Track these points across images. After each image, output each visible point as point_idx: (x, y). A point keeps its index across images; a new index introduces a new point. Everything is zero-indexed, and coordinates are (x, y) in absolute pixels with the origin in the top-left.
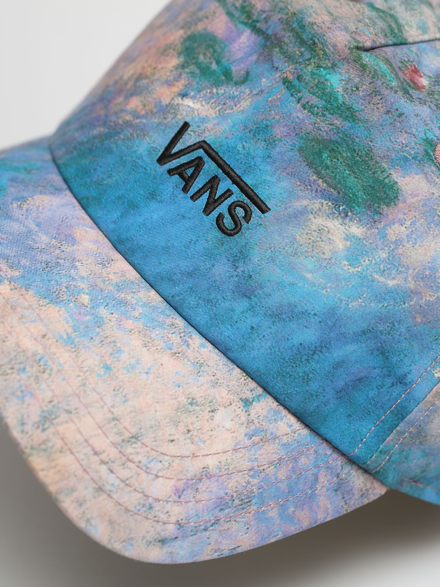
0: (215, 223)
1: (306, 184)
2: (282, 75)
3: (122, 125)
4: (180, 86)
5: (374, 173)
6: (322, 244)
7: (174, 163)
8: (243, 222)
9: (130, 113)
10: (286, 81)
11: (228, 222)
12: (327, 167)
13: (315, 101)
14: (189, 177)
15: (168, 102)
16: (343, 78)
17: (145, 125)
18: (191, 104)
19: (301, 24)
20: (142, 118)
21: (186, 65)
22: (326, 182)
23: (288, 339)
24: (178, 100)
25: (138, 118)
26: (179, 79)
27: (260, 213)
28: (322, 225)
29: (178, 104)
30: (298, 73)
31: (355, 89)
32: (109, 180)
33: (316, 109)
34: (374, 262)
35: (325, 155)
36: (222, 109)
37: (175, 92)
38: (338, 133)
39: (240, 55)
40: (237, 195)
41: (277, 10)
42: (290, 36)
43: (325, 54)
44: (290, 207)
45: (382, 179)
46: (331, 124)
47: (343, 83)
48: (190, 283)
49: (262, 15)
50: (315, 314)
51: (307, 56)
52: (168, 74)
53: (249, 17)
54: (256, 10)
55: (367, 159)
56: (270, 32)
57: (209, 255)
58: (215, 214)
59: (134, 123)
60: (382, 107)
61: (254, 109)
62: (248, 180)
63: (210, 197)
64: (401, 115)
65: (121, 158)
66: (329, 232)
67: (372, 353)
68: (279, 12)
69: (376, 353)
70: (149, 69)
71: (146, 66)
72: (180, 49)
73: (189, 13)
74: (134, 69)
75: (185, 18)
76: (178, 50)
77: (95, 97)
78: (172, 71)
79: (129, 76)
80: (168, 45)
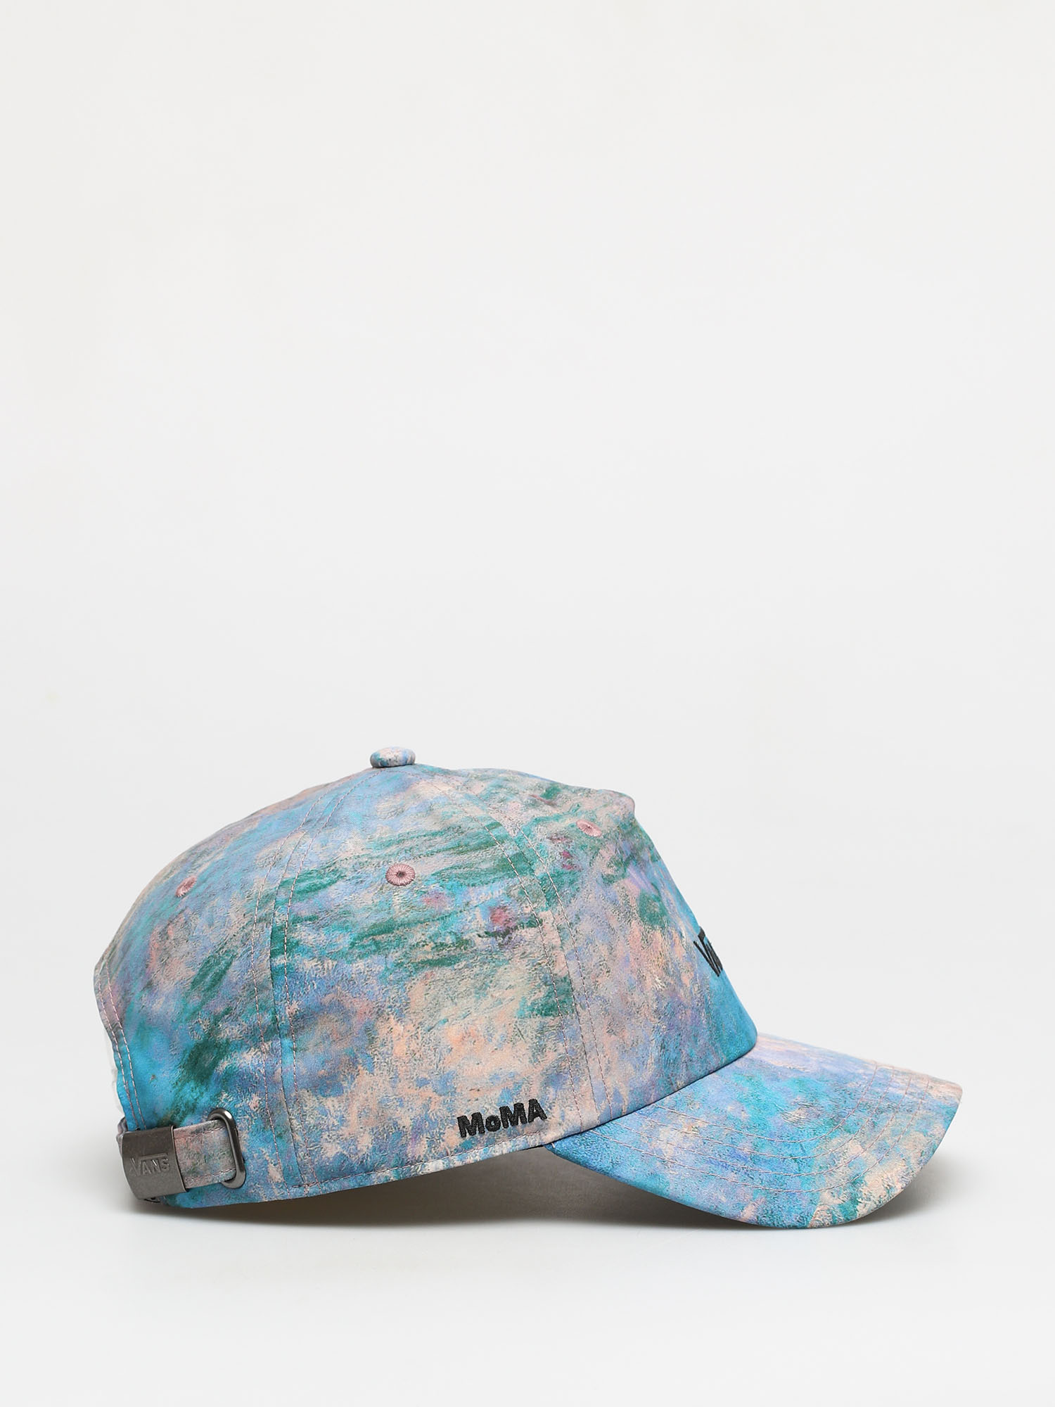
3: (701, 995)
4: (675, 935)
15: (685, 951)
21: (662, 925)
25: (696, 980)
26: (672, 934)
37: (679, 941)
41: (615, 839)
49: (618, 853)
52: (667, 943)
54: (615, 857)
59: (699, 985)
70: (660, 960)
71: (656, 963)
72: (649, 927)
73: (615, 914)
74: (656, 976)
75: (618, 918)
76: (649, 929)
77: (658, 1029)
78: (665, 938)
79: (661, 982)
80: (643, 938)
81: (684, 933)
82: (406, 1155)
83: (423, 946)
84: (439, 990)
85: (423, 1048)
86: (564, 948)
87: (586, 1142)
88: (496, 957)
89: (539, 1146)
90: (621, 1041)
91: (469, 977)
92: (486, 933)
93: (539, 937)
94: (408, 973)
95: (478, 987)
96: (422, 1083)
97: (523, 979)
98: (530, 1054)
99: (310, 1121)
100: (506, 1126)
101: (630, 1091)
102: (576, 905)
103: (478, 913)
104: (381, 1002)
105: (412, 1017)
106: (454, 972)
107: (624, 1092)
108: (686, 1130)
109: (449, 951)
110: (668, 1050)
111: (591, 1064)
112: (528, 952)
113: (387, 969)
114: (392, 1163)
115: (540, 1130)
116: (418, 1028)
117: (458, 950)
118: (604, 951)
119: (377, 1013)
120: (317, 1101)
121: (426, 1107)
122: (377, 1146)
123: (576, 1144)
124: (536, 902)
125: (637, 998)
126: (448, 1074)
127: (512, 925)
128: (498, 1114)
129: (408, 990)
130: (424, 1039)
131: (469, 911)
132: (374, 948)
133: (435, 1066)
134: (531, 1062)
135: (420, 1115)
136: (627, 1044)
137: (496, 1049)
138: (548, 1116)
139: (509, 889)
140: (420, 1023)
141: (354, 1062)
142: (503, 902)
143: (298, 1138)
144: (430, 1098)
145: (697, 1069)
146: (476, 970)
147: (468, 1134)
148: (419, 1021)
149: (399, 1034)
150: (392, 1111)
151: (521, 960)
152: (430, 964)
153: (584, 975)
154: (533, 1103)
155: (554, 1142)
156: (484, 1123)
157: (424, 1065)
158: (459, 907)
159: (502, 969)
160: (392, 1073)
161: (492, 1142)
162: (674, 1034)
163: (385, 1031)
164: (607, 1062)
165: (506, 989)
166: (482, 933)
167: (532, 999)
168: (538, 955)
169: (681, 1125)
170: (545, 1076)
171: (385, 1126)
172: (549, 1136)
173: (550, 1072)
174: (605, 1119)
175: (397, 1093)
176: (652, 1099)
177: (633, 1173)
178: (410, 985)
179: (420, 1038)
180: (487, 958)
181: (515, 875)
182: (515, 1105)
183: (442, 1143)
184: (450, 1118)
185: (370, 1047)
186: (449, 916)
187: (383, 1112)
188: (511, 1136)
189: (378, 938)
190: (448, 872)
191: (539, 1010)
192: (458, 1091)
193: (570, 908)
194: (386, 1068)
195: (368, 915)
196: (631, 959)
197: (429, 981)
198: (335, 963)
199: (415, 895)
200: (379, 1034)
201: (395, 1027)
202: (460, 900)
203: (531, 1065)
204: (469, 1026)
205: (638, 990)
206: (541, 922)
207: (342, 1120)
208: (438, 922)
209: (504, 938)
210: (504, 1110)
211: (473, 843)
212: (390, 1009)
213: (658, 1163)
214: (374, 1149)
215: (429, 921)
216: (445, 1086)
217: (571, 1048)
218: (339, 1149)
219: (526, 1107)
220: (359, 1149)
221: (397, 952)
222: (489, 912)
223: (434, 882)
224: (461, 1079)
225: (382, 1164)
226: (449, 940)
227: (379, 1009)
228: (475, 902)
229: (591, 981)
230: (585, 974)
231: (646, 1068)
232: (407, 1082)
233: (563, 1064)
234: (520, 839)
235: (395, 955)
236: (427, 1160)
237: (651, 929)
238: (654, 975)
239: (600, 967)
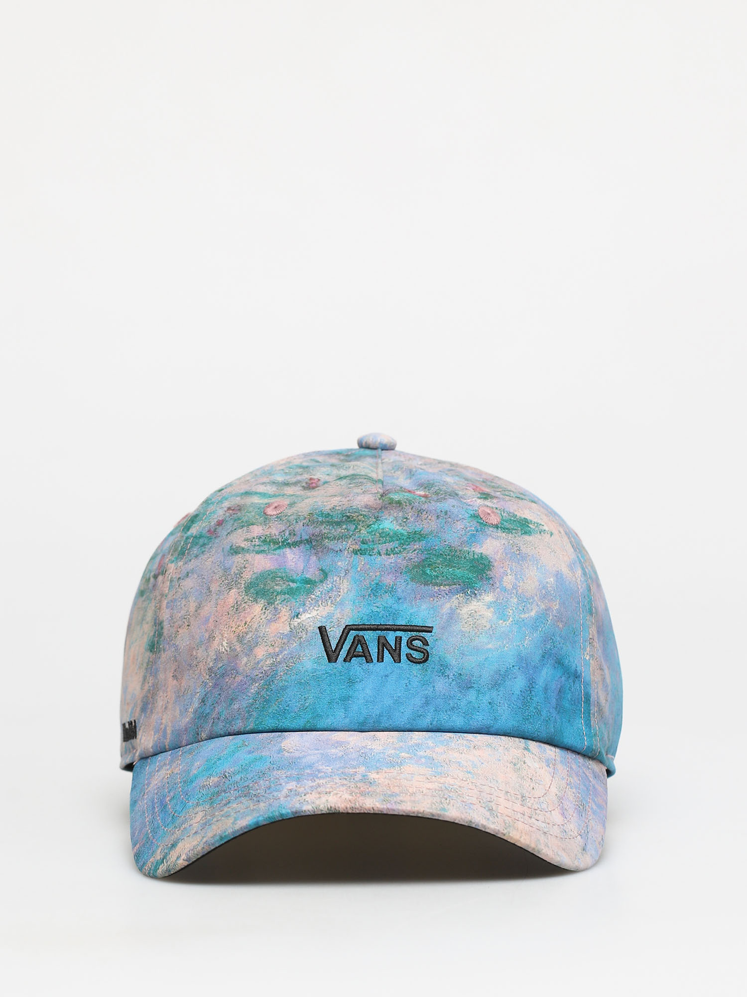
0: (409, 662)
1: (438, 595)
2: (348, 551)
4: (285, 614)
5: (465, 558)
6: (479, 621)
7: (343, 653)
8: (425, 647)
9: (267, 658)
10: (355, 552)
11: (416, 655)
12: (437, 577)
13: (391, 545)
14: (363, 652)
15: (289, 629)
16: (391, 520)
17: (290, 654)
18: (308, 616)
19: (324, 515)
20: (281, 653)
22: (445, 585)
23: (513, 694)
24: (296, 621)
27: (429, 634)
28: (469, 611)
29: (299, 624)
30: (359, 541)
31: (405, 520)
32: (308, 701)
33: (396, 549)
34: (514, 609)
35: (428, 572)
36: (332, 601)
37: (286, 620)
38: (423, 552)
39: (301, 565)
40: (405, 637)
42: (325, 527)
43: (364, 516)
44: (443, 615)
45: (472, 557)
46: (415, 550)
47: (395, 522)
48: (432, 708)
50: (513, 666)
51: (353, 527)
52: (263, 617)
53: (275, 542)
55: (453, 553)
56: (305, 537)
57: (425, 683)
58: (403, 657)
60: (432, 517)
61: (356, 583)
62: (401, 622)
63: (389, 651)
64: (446, 513)
65: (300, 683)
66: (476, 612)
67: (555, 667)
68: (297, 522)
69: (556, 665)
70: (240, 628)
71: (234, 629)
72: (250, 599)
73: (220, 580)
74: (225, 639)
75: (221, 584)
76: (249, 600)
77: (206, 684)
78: (265, 612)
79: (226, 646)
80: (234, 606)
81: (303, 617)
90: (179, 686)
101: (173, 731)
102: (192, 565)
107: (169, 731)
108: (169, 772)
110: (205, 704)
118: (193, 607)
136: (181, 691)
153: (171, 624)
154: (135, 723)
162: (216, 692)
164: (167, 702)
167: (150, 636)
193: (187, 566)
196: (212, 620)
229: (174, 630)
230: (173, 623)
231: (186, 715)
237: (251, 601)
238: (224, 639)
239: (184, 620)
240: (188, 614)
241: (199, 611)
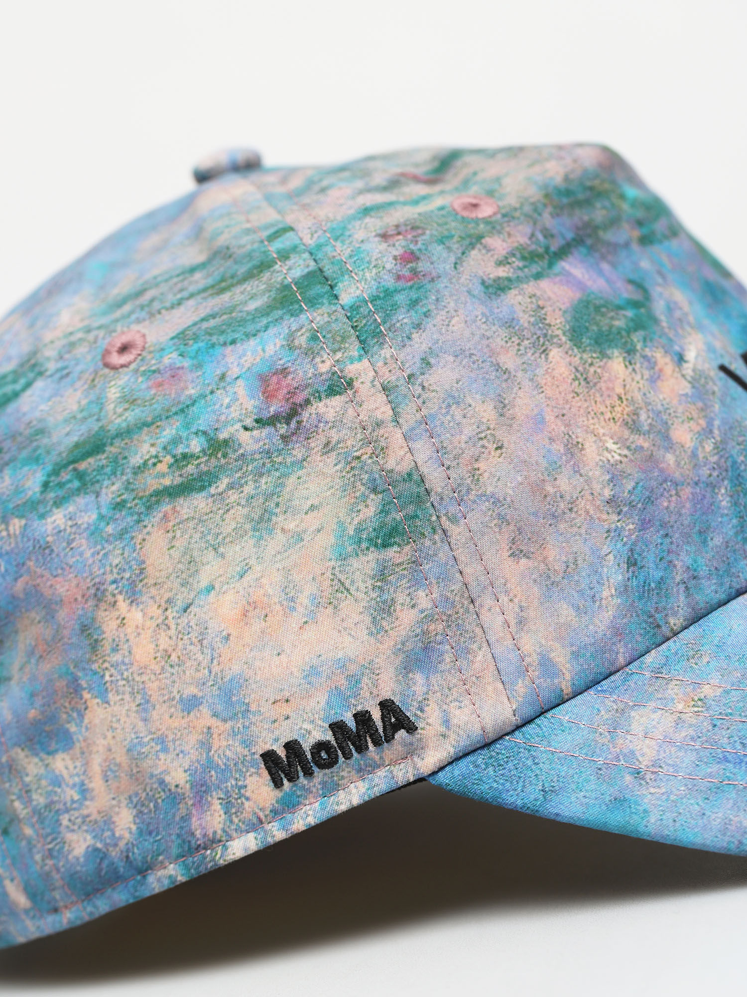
3: (721, 457)
4: (663, 361)
9: (701, 442)
10: (643, 242)
15: (689, 386)
17: (724, 422)
18: (693, 352)
19: (564, 193)
20: (712, 425)
21: (629, 346)
24: (687, 368)
25: (711, 432)
26: (653, 360)
29: (694, 370)
30: (632, 222)
36: (688, 325)
37: (674, 371)
41: (536, 215)
42: (582, 212)
49: (537, 239)
51: (608, 203)
52: (638, 377)
54: (528, 245)
59: (718, 439)
68: (540, 214)
70: (618, 409)
71: (608, 415)
72: (594, 355)
73: (509, 344)
74: (607, 438)
75: (519, 350)
76: (594, 358)
77: (619, 532)
78: (634, 370)
79: (619, 448)
80: (576, 376)
81: (691, 355)
82: (193, 834)
83: (154, 464)
84: (191, 537)
85: (180, 643)
86: (401, 421)
87: (497, 760)
88: (280, 459)
89: (415, 782)
90: (542, 566)
91: (238, 504)
92: (257, 421)
93: (351, 411)
94: (135, 517)
95: (256, 518)
96: (191, 704)
97: (332, 491)
98: (368, 620)
99: (39, 799)
100: (348, 756)
101: (573, 653)
102: (420, 343)
103: (241, 389)
104: (98, 576)
105: (153, 591)
106: (210, 500)
107: (561, 657)
108: (680, 707)
109: (199, 464)
110: (642, 567)
111: (485, 617)
112: (334, 441)
113: (102, 517)
114: (175, 851)
115: (411, 752)
116: (166, 609)
117: (213, 460)
118: (487, 412)
119: (95, 595)
120: (40, 764)
121: (205, 745)
122: (144, 827)
123: (477, 766)
124: (340, 349)
125: (565, 483)
126: (231, 680)
127: (299, 398)
128: (329, 737)
129: (138, 547)
130: (180, 628)
131: (224, 388)
132: (76, 484)
133: (206, 671)
134: (371, 634)
135: (198, 761)
136: (555, 570)
137: (306, 622)
138: (420, 724)
139: (291, 337)
140: (169, 601)
141: (75, 688)
142: (281, 362)
143: (28, 831)
144: (209, 728)
145: (710, 591)
146: (249, 489)
147: (285, 781)
148: (166, 596)
149: (137, 627)
150: (150, 762)
151: (325, 457)
152: (170, 495)
153: (448, 463)
154: (387, 706)
155: (441, 769)
156: (309, 757)
157: (188, 673)
158: (209, 385)
159: (292, 479)
160: (139, 697)
161: (331, 789)
162: (654, 536)
163: (114, 624)
164: (517, 610)
165: (306, 513)
166: (249, 422)
167: (356, 522)
168: (352, 442)
169: (673, 699)
170: (401, 657)
171: (148, 790)
172: (428, 762)
173: (409, 646)
174: (528, 712)
175: (153, 730)
176: (621, 660)
177: (582, 805)
178: (140, 537)
179: (173, 627)
180: (264, 464)
181: (301, 310)
182: (355, 716)
183: (247, 804)
184: (249, 758)
185: (94, 658)
186: (193, 404)
187: (137, 766)
188: (363, 772)
189: (83, 466)
190: (195, 329)
191: (370, 540)
192: (253, 707)
193: (408, 349)
194: (128, 689)
195: (68, 429)
196: (549, 417)
197: (171, 524)
198: (23, 522)
199: (140, 379)
200: (104, 633)
201: (128, 615)
202: (211, 371)
203: (372, 640)
204: (251, 590)
205: (567, 471)
206: (350, 384)
207: (84, 791)
208: (175, 417)
209: (288, 424)
210: (337, 727)
211: (242, 270)
212: (114, 586)
213: (628, 778)
214: (141, 832)
215: (161, 420)
216: (229, 703)
217: (441, 595)
218: (89, 839)
219: (376, 715)
220: (117, 835)
221: (113, 484)
222: (258, 383)
223: (171, 350)
224: (254, 686)
225: (159, 855)
226: (196, 445)
227: (98, 589)
228: (235, 371)
229: (463, 471)
230: (448, 459)
231: (600, 607)
232: (165, 706)
233: (432, 627)
234: (319, 247)
235: (111, 490)
236: (231, 838)
237: (598, 358)
238: (604, 438)
239: (481, 443)
240: (483, 427)
241: (508, 414)
